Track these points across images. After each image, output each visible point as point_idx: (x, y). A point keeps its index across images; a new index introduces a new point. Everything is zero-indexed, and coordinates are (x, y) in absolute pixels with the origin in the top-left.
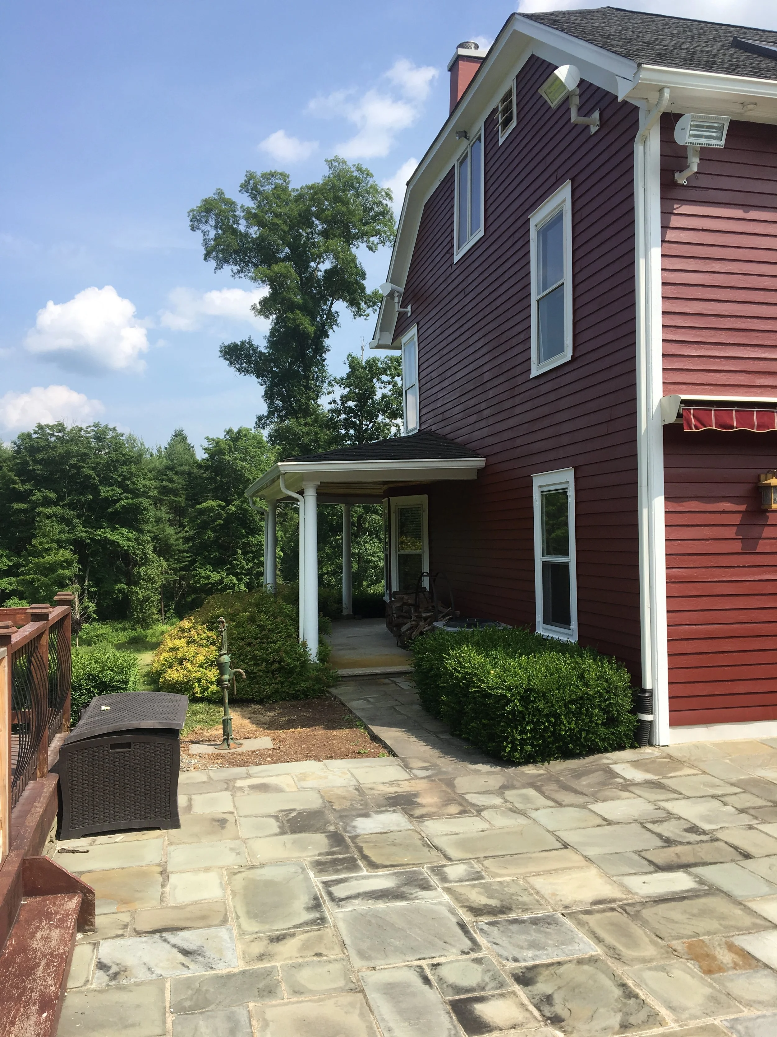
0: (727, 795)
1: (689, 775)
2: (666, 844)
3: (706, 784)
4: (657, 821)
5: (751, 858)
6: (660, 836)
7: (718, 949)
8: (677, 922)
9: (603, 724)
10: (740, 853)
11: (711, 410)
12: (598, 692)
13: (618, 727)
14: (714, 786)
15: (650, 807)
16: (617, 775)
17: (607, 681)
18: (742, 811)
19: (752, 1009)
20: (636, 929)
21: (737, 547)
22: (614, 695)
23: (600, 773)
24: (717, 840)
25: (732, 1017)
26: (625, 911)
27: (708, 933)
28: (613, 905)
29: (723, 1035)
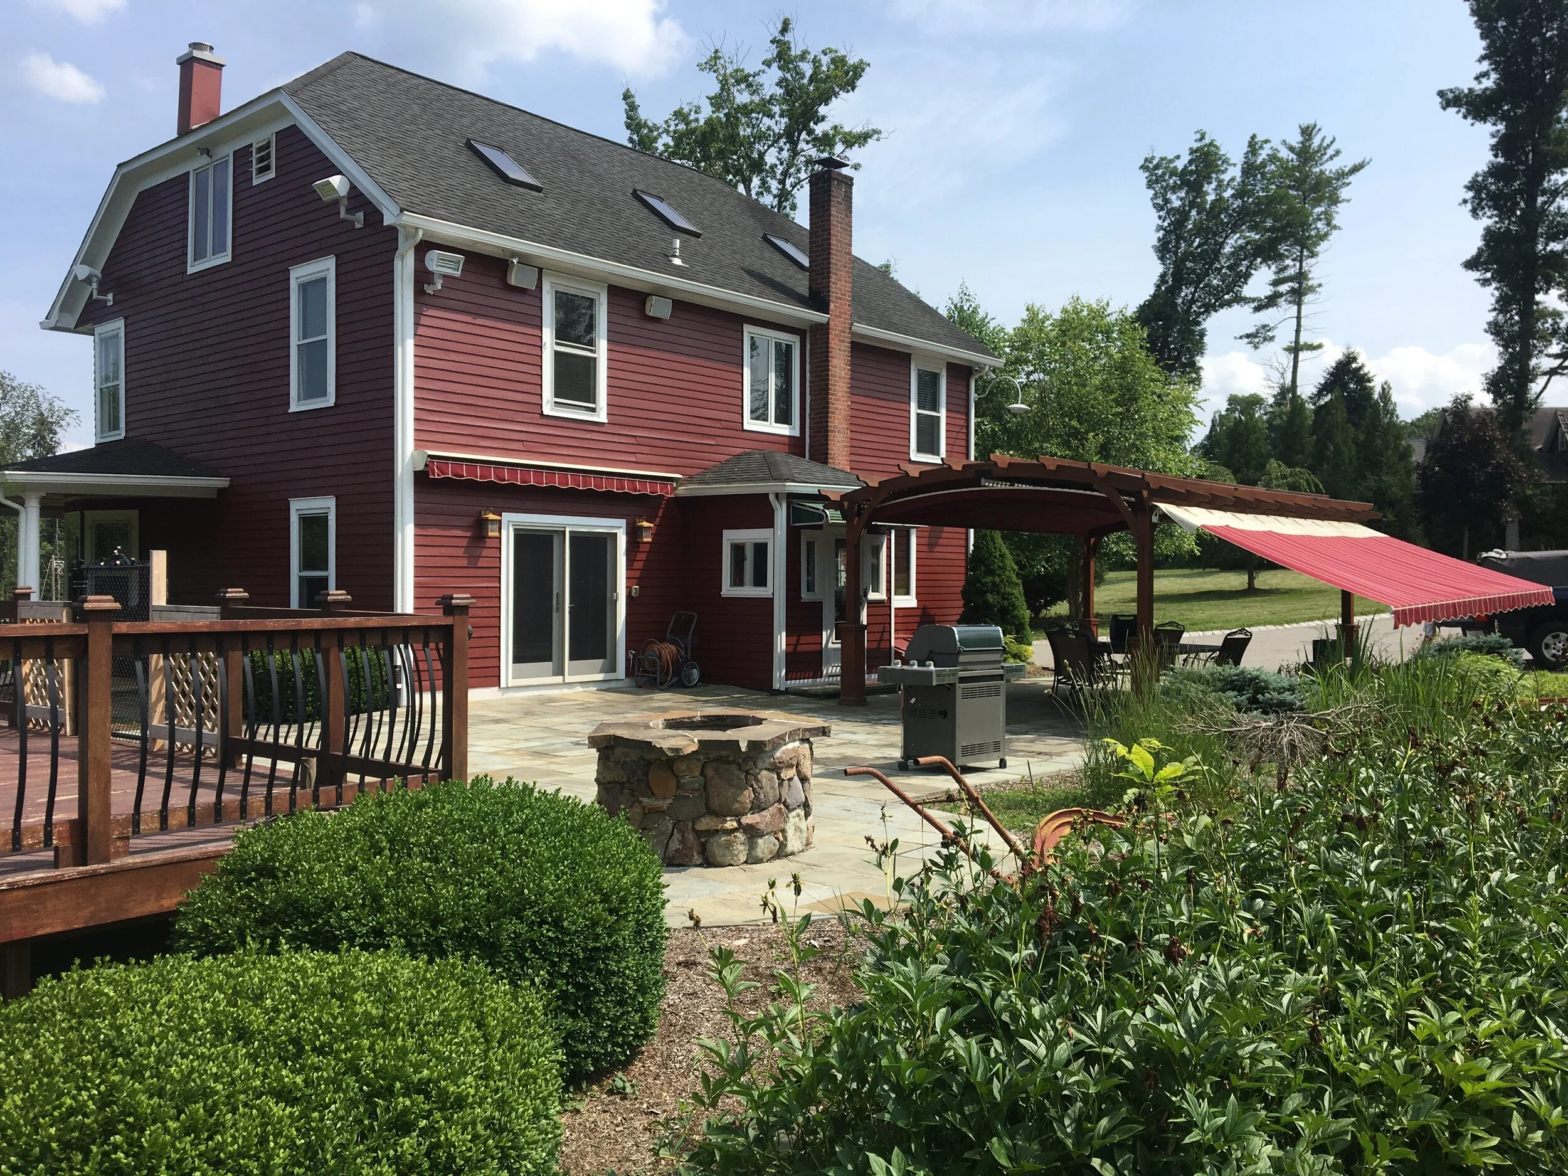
11: (449, 463)
21: (464, 562)
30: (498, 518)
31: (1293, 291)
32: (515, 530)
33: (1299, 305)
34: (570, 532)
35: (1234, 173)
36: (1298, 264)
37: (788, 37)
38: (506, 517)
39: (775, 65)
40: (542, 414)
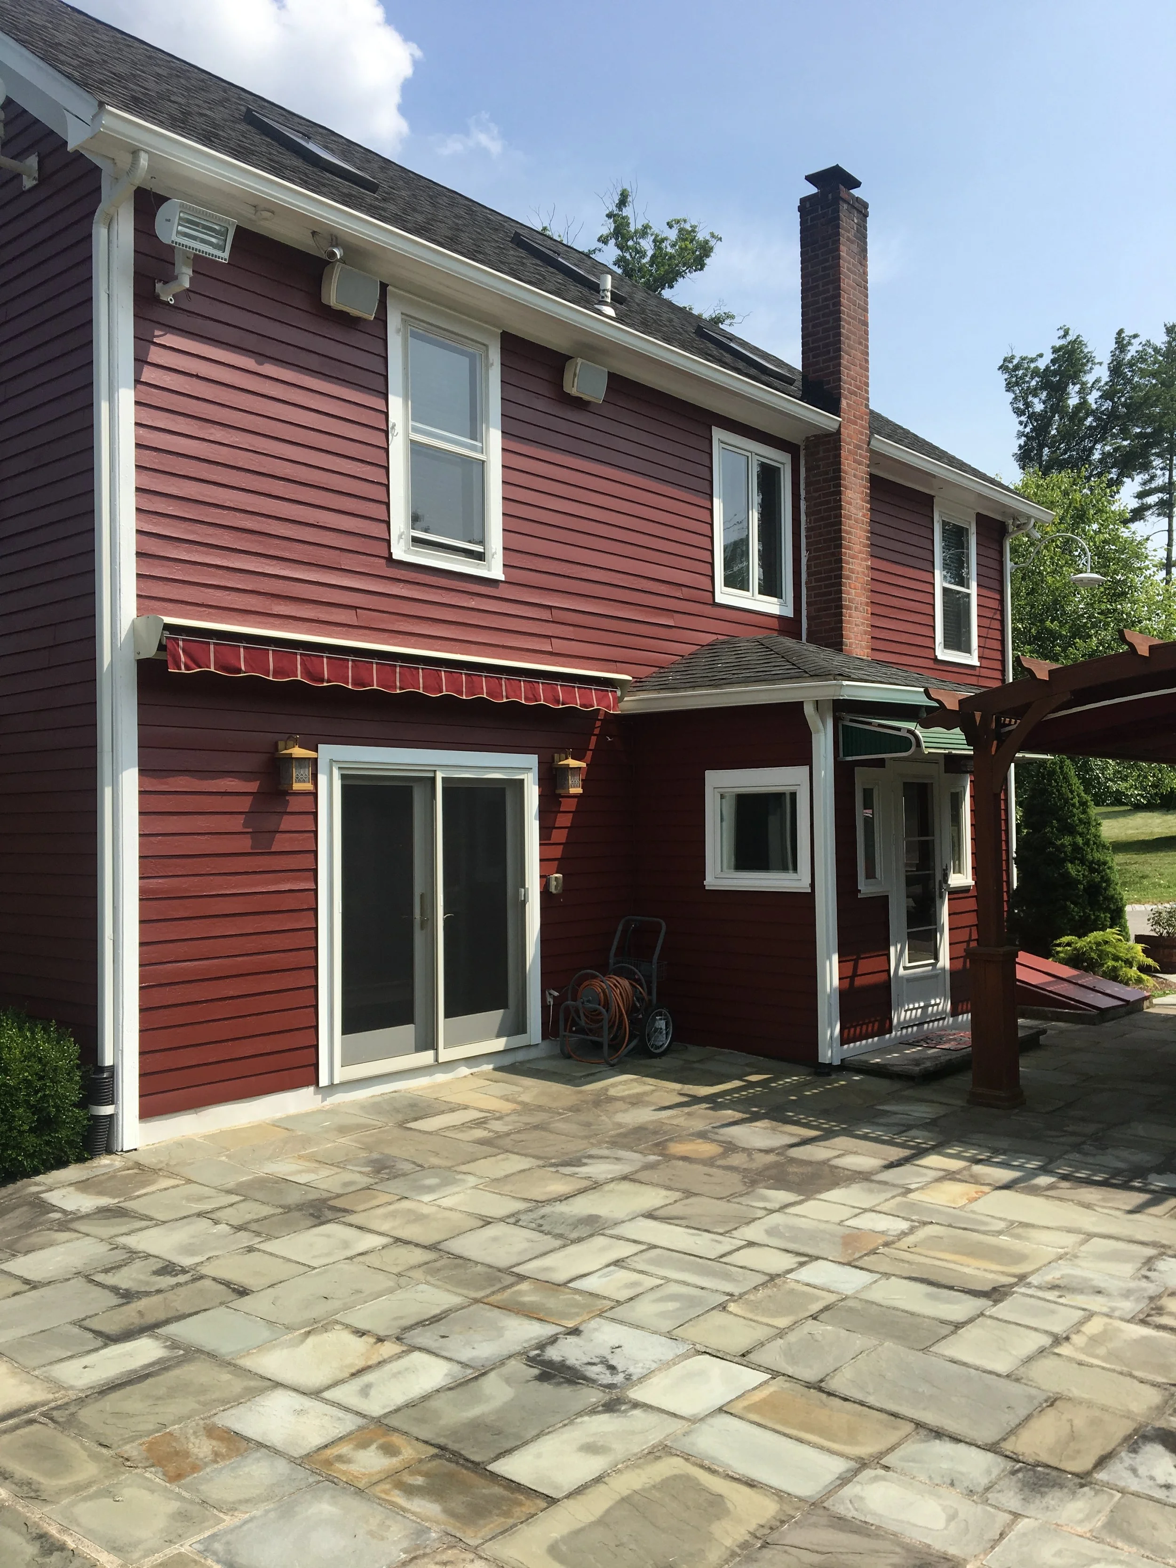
0: (221, 1208)
1: (165, 1189)
2: (124, 1301)
3: (189, 1199)
4: (112, 1268)
5: (247, 1294)
6: (114, 1289)
7: (192, 1439)
8: (133, 1416)
9: (32, 1130)
10: (234, 1290)
11: (209, 643)
12: (25, 1080)
13: (56, 1132)
14: (200, 1199)
15: (102, 1249)
16: (53, 1208)
17: (40, 1060)
18: (239, 1228)
19: (236, 1514)
20: (70, 1445)
21: (245, 844)
22: (52, 1081)
23: (25, 1208)
24: (202, 1277)
25: (207, 1534)
26: (52, 1419)
27: (180, 1420)
28: (31, 1415)
29: (193, 1564)
30: (310, 754)
31: (1161, 503)
32: (344, 777)
33: (1170, 517)
34: (444, 779)
35: (1099, 373)
36: (1167, 473)
37: (627, 212)
38: (326, 752)
39: (612, 242)
40: (389, 559)
